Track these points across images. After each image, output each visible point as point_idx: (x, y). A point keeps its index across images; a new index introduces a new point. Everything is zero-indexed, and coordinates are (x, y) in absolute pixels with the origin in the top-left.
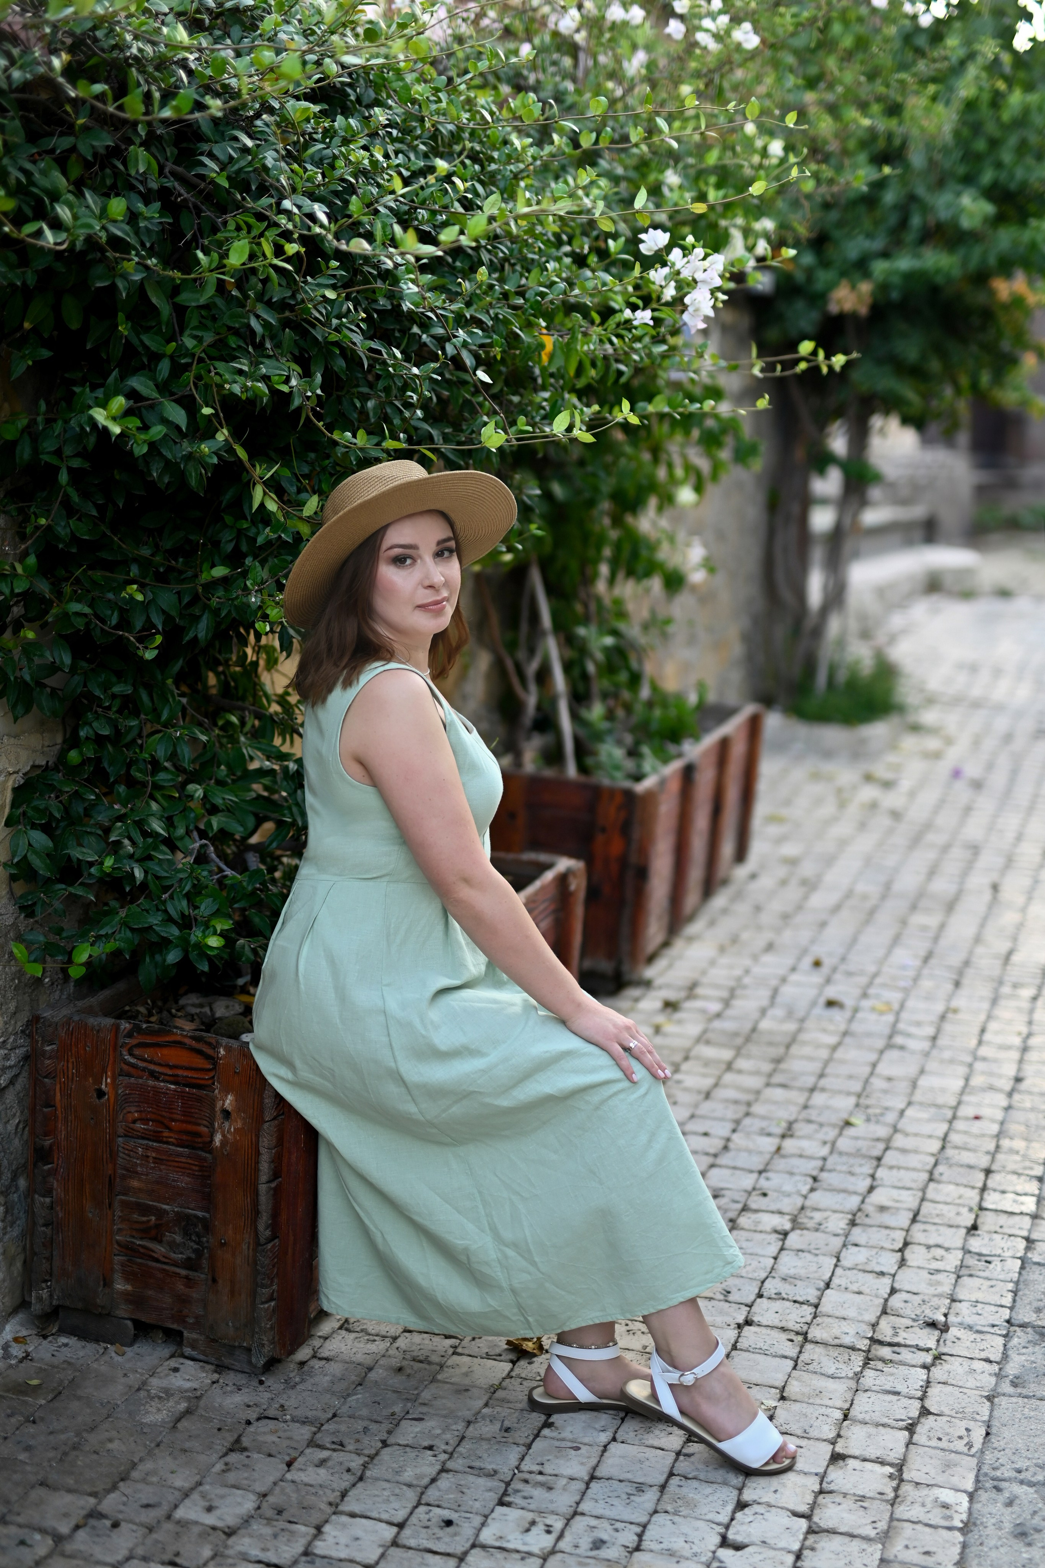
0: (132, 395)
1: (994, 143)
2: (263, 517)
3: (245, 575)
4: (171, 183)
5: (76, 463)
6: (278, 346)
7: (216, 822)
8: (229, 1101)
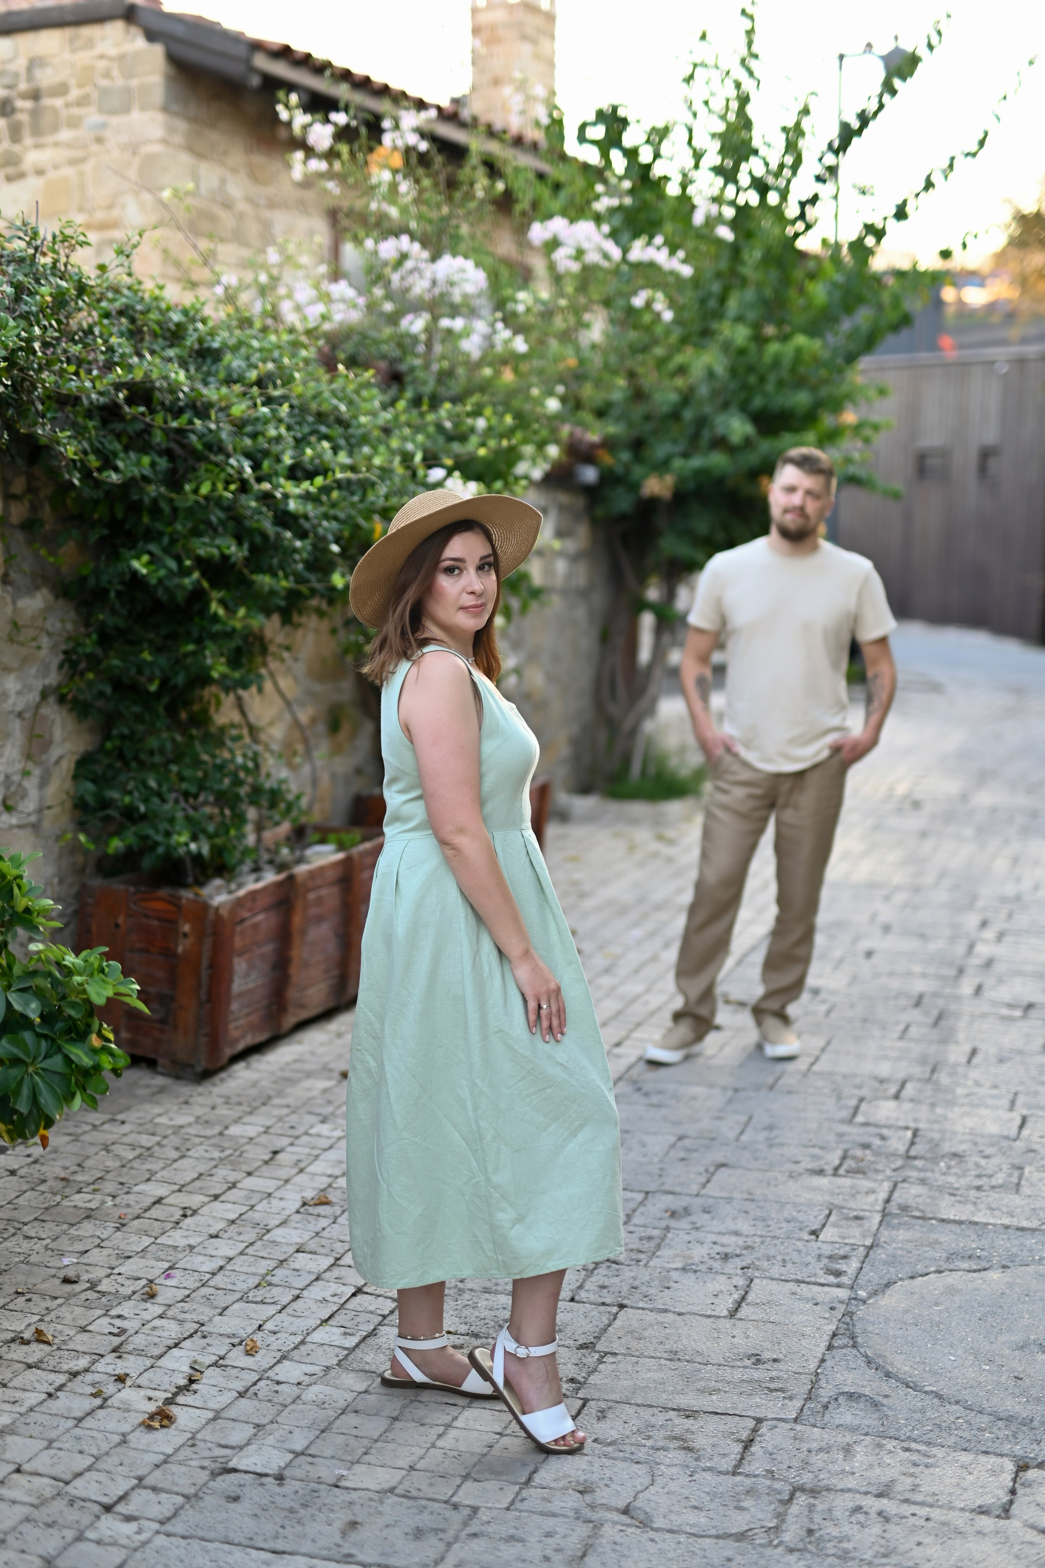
0: (150, 553)
1: (762, 380)
2: (215, 618)
3: (204, 648)
4: (173, 445)
5: (119, 587)
6: (225, 529)
7: (184, 786)
8: (187, 928)
